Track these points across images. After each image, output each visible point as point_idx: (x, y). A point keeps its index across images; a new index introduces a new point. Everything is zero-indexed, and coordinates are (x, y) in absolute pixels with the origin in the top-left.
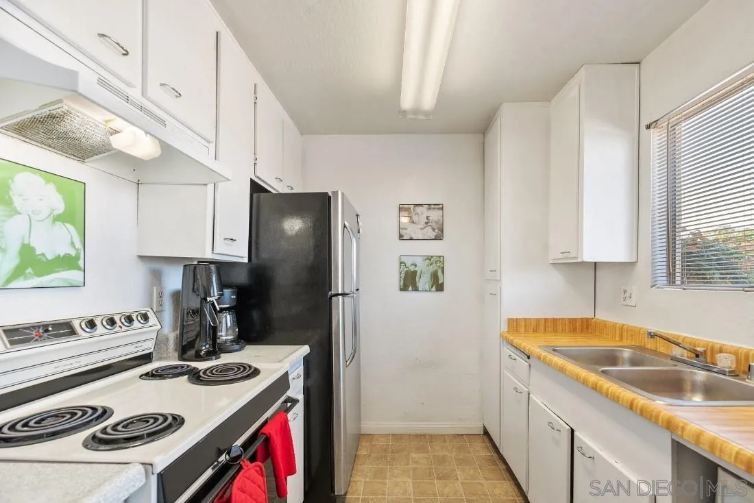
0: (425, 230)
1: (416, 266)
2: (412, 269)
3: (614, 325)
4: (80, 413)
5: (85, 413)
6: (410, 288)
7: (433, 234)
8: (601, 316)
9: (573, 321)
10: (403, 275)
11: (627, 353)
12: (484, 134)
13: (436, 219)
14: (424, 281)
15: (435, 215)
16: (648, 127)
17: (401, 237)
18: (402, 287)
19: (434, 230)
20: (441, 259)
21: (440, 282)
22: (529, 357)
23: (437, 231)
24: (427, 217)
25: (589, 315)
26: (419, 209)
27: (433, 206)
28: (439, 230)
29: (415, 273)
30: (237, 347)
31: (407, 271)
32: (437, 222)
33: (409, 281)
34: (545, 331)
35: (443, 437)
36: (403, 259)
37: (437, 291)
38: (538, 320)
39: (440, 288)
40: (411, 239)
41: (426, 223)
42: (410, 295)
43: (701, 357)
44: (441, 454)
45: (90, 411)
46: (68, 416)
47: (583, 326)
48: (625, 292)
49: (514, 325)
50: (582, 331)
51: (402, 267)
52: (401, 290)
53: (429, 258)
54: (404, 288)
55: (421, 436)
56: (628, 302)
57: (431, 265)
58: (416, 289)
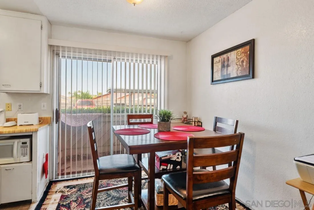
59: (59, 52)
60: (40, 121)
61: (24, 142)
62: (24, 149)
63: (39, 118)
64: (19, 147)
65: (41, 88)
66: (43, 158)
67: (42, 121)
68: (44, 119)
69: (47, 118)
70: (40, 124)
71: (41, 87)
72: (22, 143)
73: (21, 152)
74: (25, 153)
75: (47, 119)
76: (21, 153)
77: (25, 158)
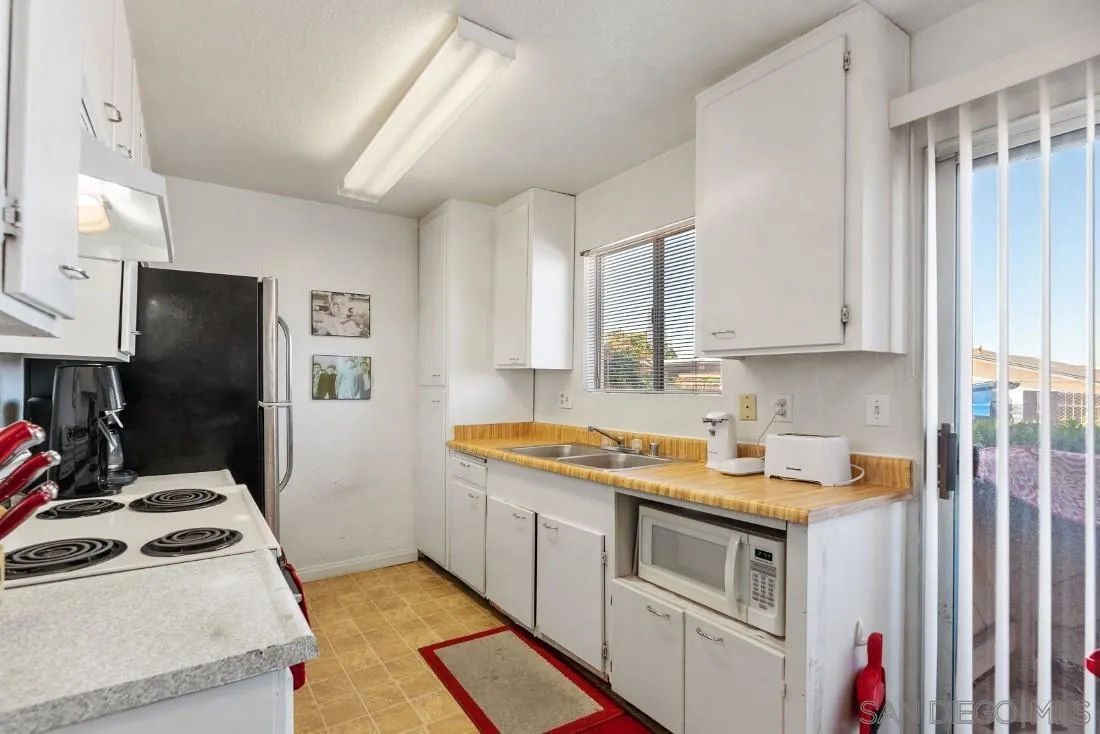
0: (347, 324)
1: (334, 368)
2: (329, 371)
3: (553, 427)
4: (87, 547)
5: (93, 547)
6: (327, 396)
7: (357, 331)
8: (540, 419)
9: (515, 426)
10: (317, 380)
11: (567, 449)
12: (419, 220)
13: (361, 312)
14: (344, 388)
15: (359, 308)
16: (582, 254)
17: (314, 331)
18: (315, 394)
19: (358, 325)
20: (367, 363)
21: (367, 387)
22: (486, 461)
23: (361, 326)
24: (350, 310)
25: (529, 419)
26: (338, 299)
27: (356, 297)
28: (365, 326)
29: (333, 377)
30: (127, 478)
31: (322, 374)
32: (362, 316)
33: (326, 387)
34: (491, 437)
35: (371, 573)
36: (317, 360)
37: (362, 399)
38: (484, 427)
39: (366, 396)
40: (328, 334)
41: (349, 316)
42: (326, 405)
43: (621, 443)
44: (375, 588)
45: (99, 545)
46: (75, 549)
47: (524, 430)
48: (562, 396)
49: (461, 432)
50: (523, 435)
51: (316, 370)
52: (313, 398)
53: (352, 359)
54: (318, 396)
55: (342, 577)
56: (565, 405)
57: (355, 367)
58: (334, 397)
59: (953, 143)
60: (855, 473)
61: (763, 552)
62: (763, 578)
63: (853, 459)
64: (747, 565)
65: (847, 328)
66: (857, 644)
67: (864, 475)
68: (878, 465)
69: (893, 464)
70: (854, 484)
71: (844, 324)
72: (757, 551)
73: (752, 587)
74: (767, 595)
75: (891, 466)
76: (752, 590)
77: (762, 612)
